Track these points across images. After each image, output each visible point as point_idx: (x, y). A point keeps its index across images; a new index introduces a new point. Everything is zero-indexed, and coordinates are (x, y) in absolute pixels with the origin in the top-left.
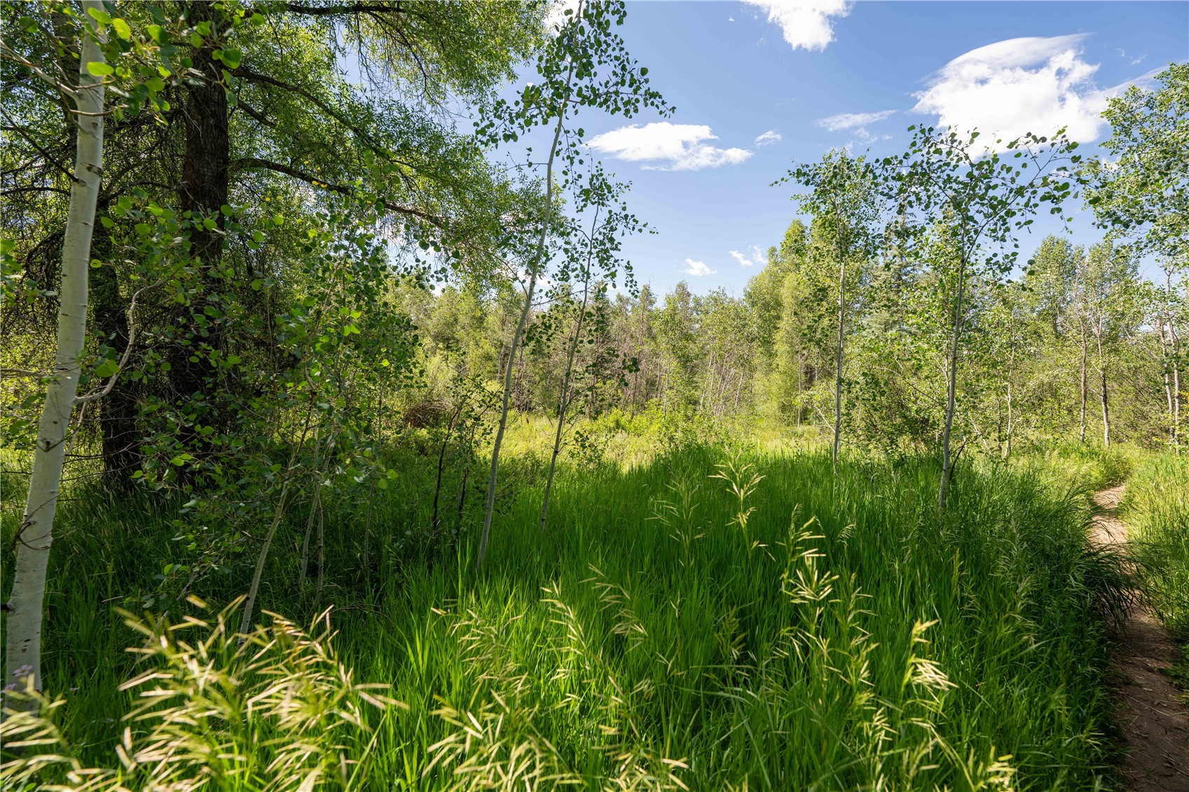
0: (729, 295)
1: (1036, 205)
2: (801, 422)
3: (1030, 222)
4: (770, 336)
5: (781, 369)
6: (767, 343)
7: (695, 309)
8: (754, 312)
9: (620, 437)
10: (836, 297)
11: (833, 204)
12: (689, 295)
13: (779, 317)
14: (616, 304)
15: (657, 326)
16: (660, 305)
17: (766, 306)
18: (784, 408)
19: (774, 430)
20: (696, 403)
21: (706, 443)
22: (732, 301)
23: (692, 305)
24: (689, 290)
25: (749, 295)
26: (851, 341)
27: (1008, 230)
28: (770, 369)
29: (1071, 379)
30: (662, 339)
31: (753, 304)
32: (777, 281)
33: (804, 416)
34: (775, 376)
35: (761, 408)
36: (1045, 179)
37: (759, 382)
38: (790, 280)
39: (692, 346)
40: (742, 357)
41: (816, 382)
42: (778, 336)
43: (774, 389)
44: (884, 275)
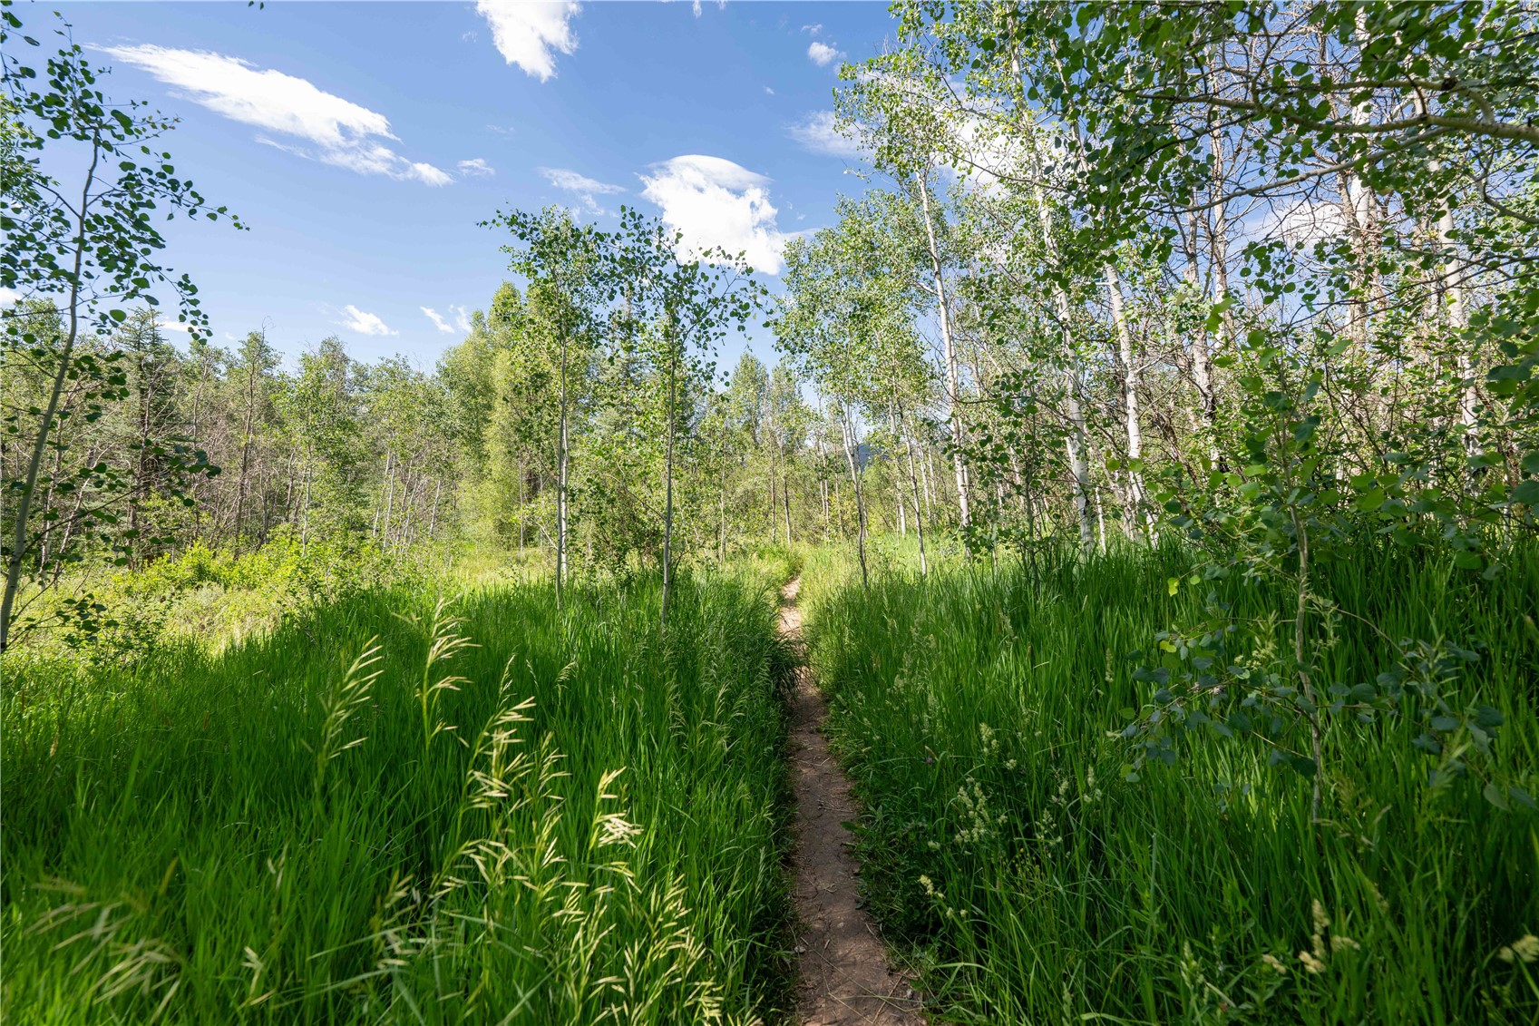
0: (414, 368)
1: (727, 319)
2: (525, 544)
3: (724, 334)
4: (478, 430)
5: (495, 475)
6: (475, 440)
7: (357, 382)
8: (453, 397)
9: (205, 595)
10: (557, 388)
11: (553, 272)
12: (346, 360)
13: (489, 407)
14: (190, 357)
15: (282, 405)
16: (289, 366)
17: (470, 390)
18: (502, 527)
19: (489, 557)
20: (363, 527)
21: (379, 587)
22: (421, 376)
23: (351, 375)
24: (345, 351)
25: (445, 373)
26: (581, 443)
27: (709, 339)
28: (481, 476)
29: (765, 487)
30: (296, 427)
31: (452, 386)
32: (485, 358)
33: (529, 536)
34: (488, 484)
35: (470, 529)
36: (733, 296)
37: (466, 493)
38: (503, 358)
39: (354, 439)
40: (437, 459)
41: (541, 493)
42: (490, 432)
43: (488, 502)
44: (612, 370)
